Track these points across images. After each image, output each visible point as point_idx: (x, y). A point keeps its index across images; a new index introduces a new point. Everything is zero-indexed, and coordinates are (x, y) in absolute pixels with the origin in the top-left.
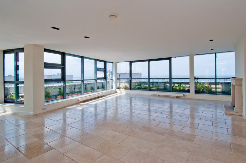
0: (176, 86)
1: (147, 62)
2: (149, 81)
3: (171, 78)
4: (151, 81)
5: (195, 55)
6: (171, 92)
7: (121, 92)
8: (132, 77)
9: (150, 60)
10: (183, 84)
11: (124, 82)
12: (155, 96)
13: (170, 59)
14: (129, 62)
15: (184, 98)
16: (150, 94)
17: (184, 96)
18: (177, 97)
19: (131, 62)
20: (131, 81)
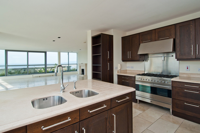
0: (42, 70)
2: (28, 67)
3: (46, 65)
5: (61, 52)
6: (46, 74)
10: (48, 68)
12: (37, 77)
13: (45, 52)
19: (6, 51)
20: (6, 68)
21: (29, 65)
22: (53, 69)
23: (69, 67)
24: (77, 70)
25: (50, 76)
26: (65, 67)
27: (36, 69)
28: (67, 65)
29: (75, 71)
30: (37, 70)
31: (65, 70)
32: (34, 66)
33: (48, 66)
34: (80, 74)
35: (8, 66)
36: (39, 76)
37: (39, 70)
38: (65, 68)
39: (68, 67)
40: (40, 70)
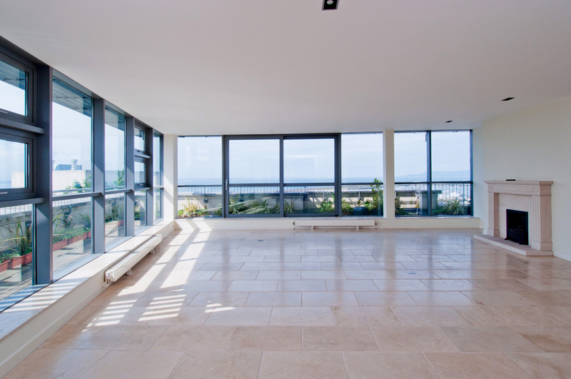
0: (331, 203)
1: (278, 141)
2: (282, 190)
3: (338, 183)
4: (287, 190)
5: (396, 132)
6: (339, 218)
7: (194, 225)
8: (228, 182)
9: (284, 137)
10: (347, 197)
11: (187, 197)
12: (307, 229)
13: (337, 137)
14: (221, 138)
15: (376, 229)
16: (293, 227)
17: (376, 224)
18: (361, 228)
19: (226, 139)
20: (225, 192)
21: (285, 185)
22: (366, 199)
23: (430, 195)
24: (469, 211)
25: (353, 229)
26: (412, 193)
27: (311, 199)
28: (425, 188)
29: (460, 214)
30: (315, 200)
31: (414, 206)
32: (303, 188)
33: (344, 189)
34: (497, 236)
35: (230, 185)
36: (315, 228)
37: (321, 200)
38: (414, 199)
39: (424, 193)
40: (324, 202)
